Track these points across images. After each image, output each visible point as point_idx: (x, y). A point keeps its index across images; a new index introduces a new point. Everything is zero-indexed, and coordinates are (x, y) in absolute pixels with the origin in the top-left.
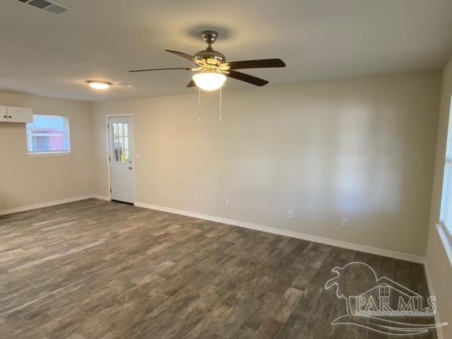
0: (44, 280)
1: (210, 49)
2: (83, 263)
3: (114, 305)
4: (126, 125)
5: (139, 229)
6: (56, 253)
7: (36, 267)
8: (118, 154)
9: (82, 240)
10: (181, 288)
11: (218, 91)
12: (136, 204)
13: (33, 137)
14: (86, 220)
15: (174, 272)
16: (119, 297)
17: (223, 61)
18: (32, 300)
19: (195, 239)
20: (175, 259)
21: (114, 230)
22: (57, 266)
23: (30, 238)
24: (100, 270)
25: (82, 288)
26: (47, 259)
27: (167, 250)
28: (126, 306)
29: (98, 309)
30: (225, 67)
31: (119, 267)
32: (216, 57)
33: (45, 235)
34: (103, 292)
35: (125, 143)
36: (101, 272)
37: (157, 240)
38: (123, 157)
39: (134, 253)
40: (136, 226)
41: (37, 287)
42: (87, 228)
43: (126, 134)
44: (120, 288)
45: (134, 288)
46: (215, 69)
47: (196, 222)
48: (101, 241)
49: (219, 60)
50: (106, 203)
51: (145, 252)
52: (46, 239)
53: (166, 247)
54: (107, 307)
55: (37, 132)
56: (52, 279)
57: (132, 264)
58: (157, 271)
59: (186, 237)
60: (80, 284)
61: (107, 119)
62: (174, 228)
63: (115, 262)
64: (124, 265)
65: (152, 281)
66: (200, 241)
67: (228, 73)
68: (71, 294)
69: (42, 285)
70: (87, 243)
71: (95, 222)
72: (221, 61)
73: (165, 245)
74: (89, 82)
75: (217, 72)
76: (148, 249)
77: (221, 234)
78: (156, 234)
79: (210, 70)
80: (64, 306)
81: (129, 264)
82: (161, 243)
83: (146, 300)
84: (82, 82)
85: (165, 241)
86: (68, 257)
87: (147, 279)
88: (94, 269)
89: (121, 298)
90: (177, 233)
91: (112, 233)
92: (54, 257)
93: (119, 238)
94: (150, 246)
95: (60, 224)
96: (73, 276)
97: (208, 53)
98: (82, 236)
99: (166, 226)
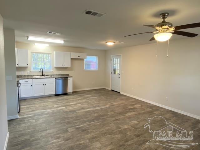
0: (87, 118)
1: (164, 22)
2: (101, 114)
3: (112, 134)
4: (119, 59)
5: (122, 104)
6: (91, 108)
7: (85, 112)
8: (114, 71)
9: (100, 105)
10: (141, 135)
11: (167, 41)
12: (121, 93)
13: (86, 64)
14: (102, 97)
15: (138, 126)
16: (114, 131)
17: (171, 26)
18: (84, 124)
19: (148, 113)
20: (139, 120)
21: (112, 103)
22: (92, 113)
23: (83, 101)
24: (106, 118)
25: (100, 124)
26: (89, 109)
27: (135, 116)
28: (117, 136)
29: (106, 134)
30: (172, 29)
31: (114, 119)
32: (167, 25)
33: (88, 100)
34: (108, 128)
35: (117, 67)
36: (107, 119)
37: (130, 110)
38: (116, 72)
39: (120, 114)
40: (121, 102)
41: (85, 120)
42: (102, 100)
43: (118, 63)
44: (114, 128)
45: (120, 129)
46: (166, 31)
47: (149, 105)
48: (107, 106)
49: (169, 26)
50: (109, 91)
51: (125, 114)
52: (88, 102)
53: (134, 114)
54: (110, 134)
55: (87, 62)
56: (90, 118)
57: (119, 119)
58: (130, 124)
59: (144, 111)
60: (99, 122)
61: (111, 57)
62: (138, 106)
63: (113, 116)
64: (116, 118)
65: (128, 128)
66: (151, 114)
67: (174, 32)
68: (96, 125)
69: (87, 119)
70: (102, 106)
71: (105, 98)
72: (170, 27)
73: (133, 113)
74: (107, 42)
75: (167, 32)
76: (126, 113)
77: (162, 113)
78: (130, 107)
79: (164, 31)
80: (94, 129)
81: (118, 118)
82: (131, 112)
83: (125, 136)
84: (104, 42)
85: (134, 111)
86: (96, 110)
87: (126, 127)
88: (105, 117)
89: (115, 132)
90: (139, 109)
91: (111, 104)
92: (91, 109)
93: (114, 106)
94: (127, 112)
95: (93, 97)
96: (97, 118)
97: (163, 24)
98: (100, 103)
99: (134, 105)
